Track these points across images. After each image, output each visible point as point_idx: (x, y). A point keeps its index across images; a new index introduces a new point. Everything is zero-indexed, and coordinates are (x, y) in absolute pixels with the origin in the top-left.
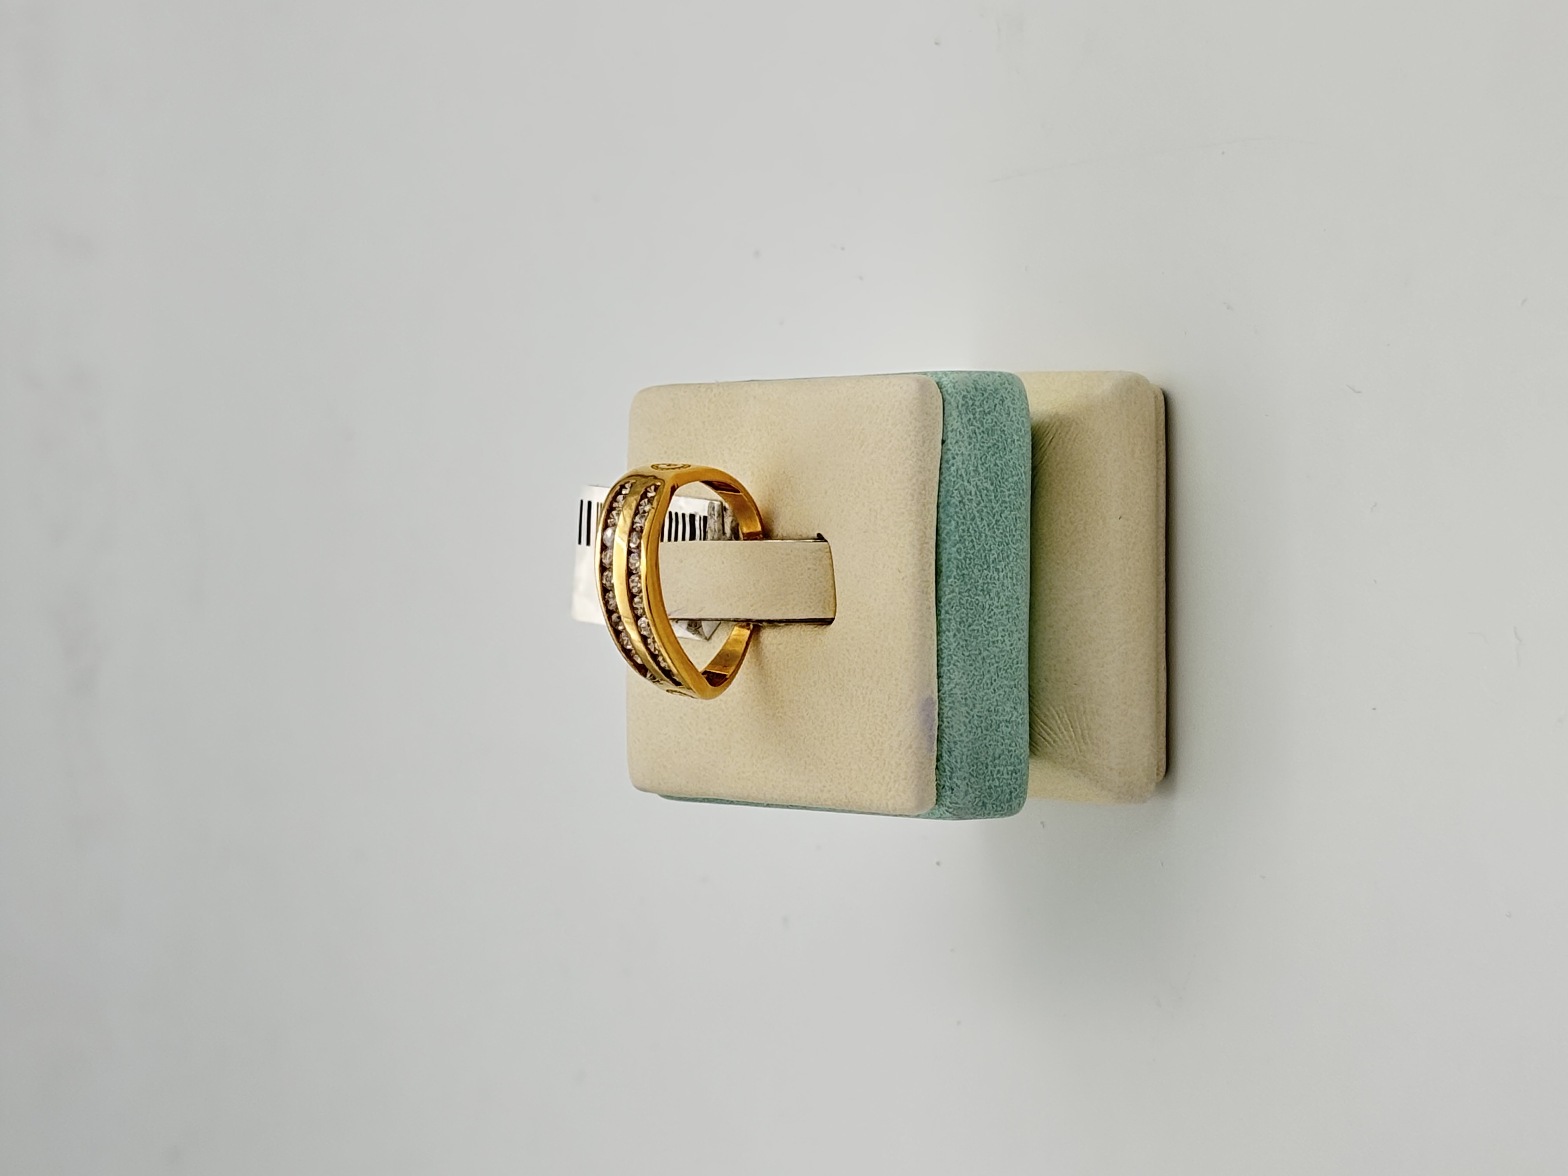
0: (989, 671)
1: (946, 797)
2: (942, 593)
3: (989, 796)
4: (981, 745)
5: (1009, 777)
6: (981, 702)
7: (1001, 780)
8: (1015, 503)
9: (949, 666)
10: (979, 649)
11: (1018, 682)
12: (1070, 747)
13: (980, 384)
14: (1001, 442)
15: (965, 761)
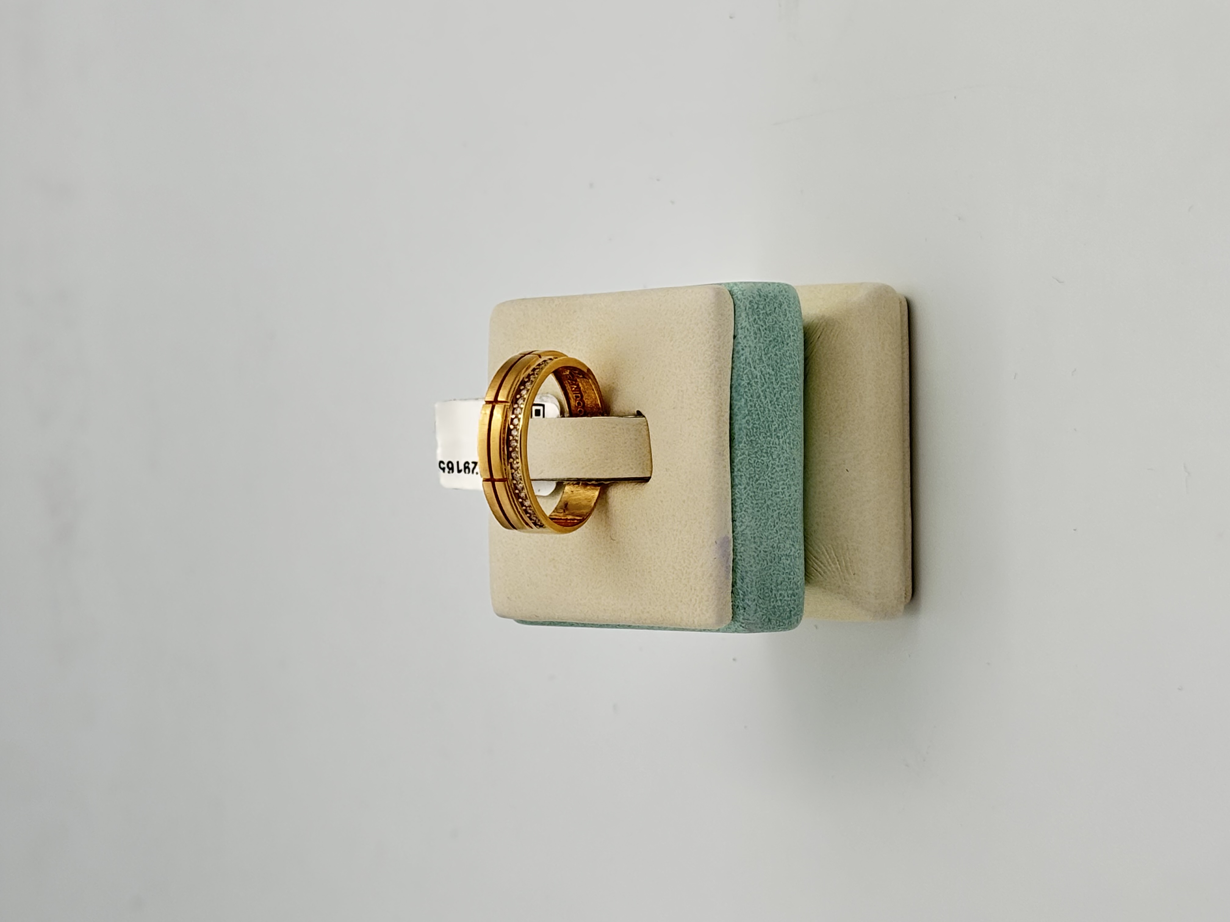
0: (772, 516)
1: (740, 615)
2: (735, 455)
3: (774, 614)
4: (767, 574)
5: (789, 599)
6: (766, 540)
7: (783, 601)
8: (791, 384)
9: (741, 511)
10: (764, 499)
11: (795, 525)
12: (836, 577)
13: (763, 291)
14: (780, 338)
15: (754, 585)
